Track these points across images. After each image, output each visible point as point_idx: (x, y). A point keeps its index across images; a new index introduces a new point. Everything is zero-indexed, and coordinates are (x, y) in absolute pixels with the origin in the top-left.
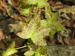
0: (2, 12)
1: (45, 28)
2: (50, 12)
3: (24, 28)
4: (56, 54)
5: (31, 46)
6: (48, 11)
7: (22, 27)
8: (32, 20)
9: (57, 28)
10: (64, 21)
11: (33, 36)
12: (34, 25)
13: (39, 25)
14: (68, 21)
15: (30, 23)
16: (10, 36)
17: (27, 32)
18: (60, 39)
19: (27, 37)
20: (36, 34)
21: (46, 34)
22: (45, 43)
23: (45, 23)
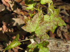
0: (6, 7)
1: (48, 23)
2: (52, 8)
3: (29, 22)
4: (56, 47)
5: (34, 39)
6: (51, 7)
7: (27, 21)
8: (36, 15)
9: (58, 23)
10: (63, 16)
11: (37, 29)
12: (38, 19)
13: (42, 20)
14: (67, 17)
15: (34, 18)
16: (12, 29)
17: (31, 26)
18: (59, 33)
19: (31, 30)
20: (40, 28)
21: (49, 28)
22: (47, 36)
23: (48, 18)
